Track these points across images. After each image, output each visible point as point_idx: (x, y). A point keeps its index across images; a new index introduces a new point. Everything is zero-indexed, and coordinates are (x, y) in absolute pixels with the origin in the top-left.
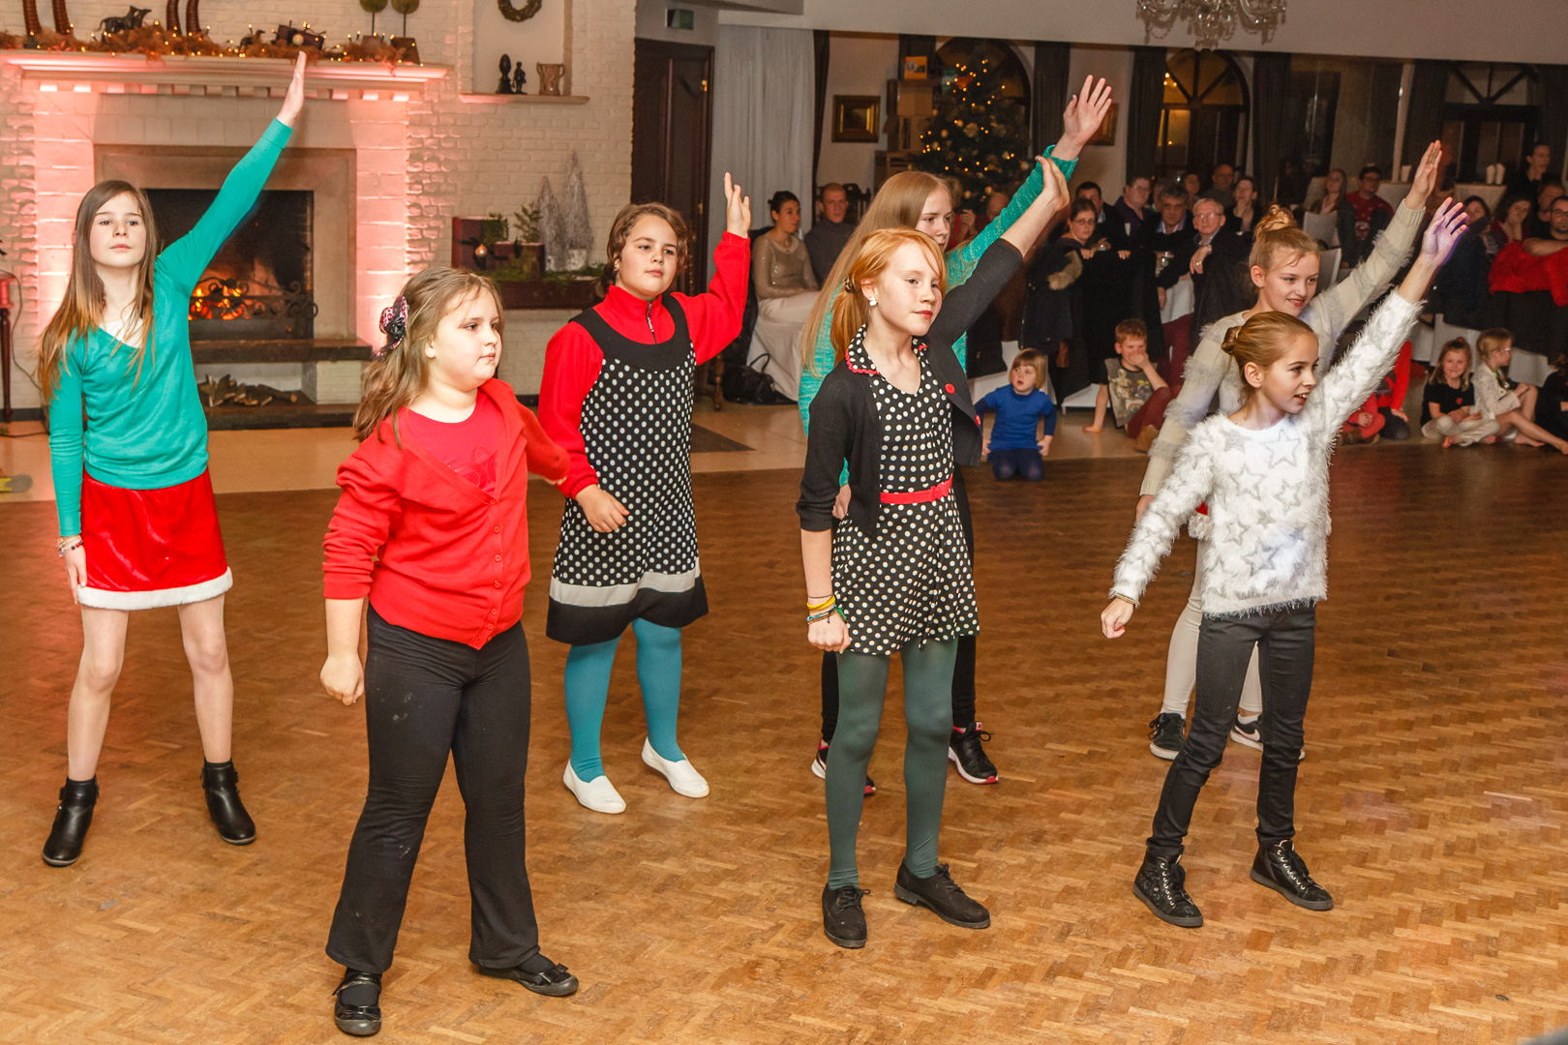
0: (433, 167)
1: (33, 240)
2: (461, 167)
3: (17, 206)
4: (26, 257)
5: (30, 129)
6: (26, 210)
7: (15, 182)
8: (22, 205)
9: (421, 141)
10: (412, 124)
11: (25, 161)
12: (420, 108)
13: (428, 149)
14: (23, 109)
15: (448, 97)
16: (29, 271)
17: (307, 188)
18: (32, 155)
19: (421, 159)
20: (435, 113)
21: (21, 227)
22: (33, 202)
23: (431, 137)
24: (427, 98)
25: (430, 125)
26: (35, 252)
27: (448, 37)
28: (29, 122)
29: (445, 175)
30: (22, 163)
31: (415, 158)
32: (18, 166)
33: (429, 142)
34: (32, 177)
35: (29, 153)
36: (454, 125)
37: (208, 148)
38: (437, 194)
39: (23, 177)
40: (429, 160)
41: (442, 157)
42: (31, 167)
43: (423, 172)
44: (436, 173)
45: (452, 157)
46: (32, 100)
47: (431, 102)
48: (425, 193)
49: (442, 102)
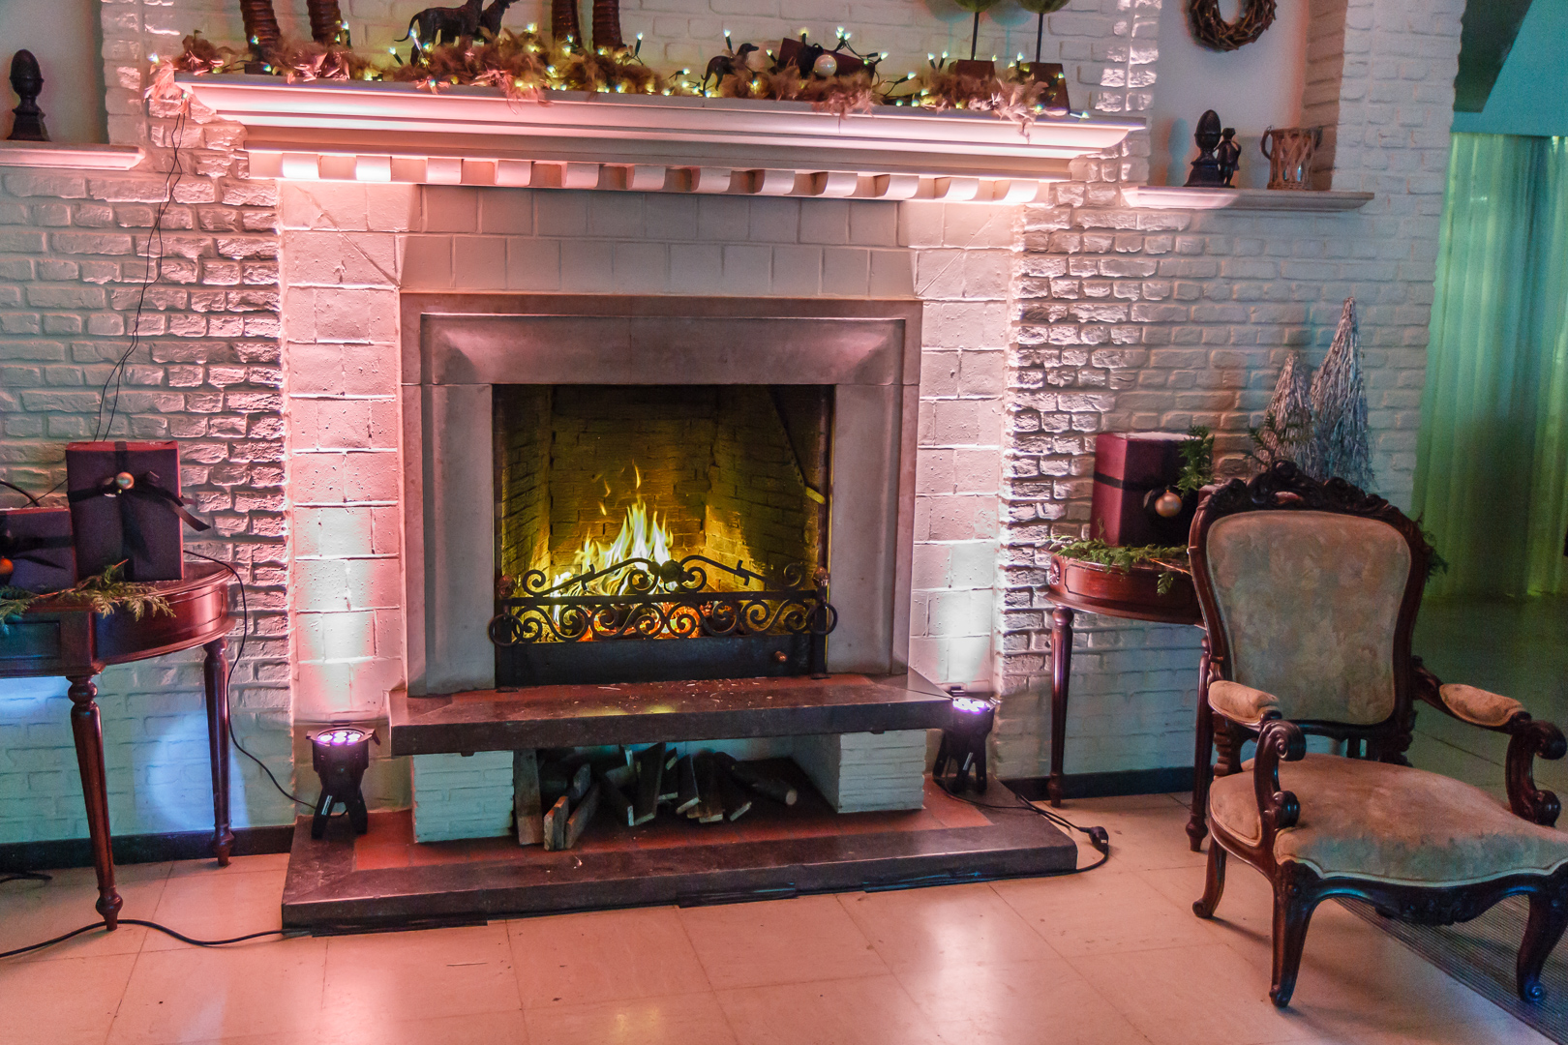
0: (1066, 335)
1: (277, 491)
2: (1119, 336)
3: (241, 423)
4: (261, 527)
5: (267, 260)
6: (261, 429)
7: (238, 374)
8: (254, 418)
9: (1045, 283)
10: (1029, 251)
11: (259, 327)
12: (1049, 217)
13: (1060, 300)
14: (252, 219)
15: (1104, 195)
16: (267, 554)
17: (824, 381)
18: (275, 315)
19: (1043, 319)
20: (1078, 228)
21: (252, 466)
22: (276, 414)
23: (1066, 276)
24: (1062, 199)
25: (1065, 253)
26: (280, 515)
27: (1108, 72)
28: (263, 246)
29: (1090, 349)
30: (253, 332)
31: (1032, 317)
32: (244, 338)
33: (1059, 287)
34: (274, 363)
35: (266, 311)
36: (1109, 252)
37: (632, 301)
38: (1071, 388)
39: (254, 361)
40: (1060, 321)
41: (1084, 316)
42: (273, 341)
43: (1046, 345)
44: (1072, 346)
45: (1105, 316)
46: (274, 199)
47: (1069, 205)
48: (1049, 388)
49: (1089, 206)
